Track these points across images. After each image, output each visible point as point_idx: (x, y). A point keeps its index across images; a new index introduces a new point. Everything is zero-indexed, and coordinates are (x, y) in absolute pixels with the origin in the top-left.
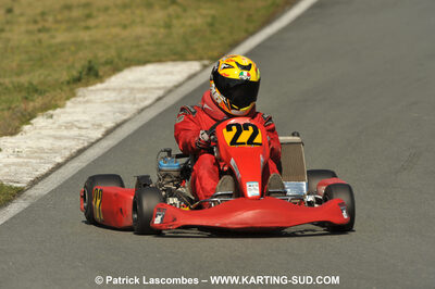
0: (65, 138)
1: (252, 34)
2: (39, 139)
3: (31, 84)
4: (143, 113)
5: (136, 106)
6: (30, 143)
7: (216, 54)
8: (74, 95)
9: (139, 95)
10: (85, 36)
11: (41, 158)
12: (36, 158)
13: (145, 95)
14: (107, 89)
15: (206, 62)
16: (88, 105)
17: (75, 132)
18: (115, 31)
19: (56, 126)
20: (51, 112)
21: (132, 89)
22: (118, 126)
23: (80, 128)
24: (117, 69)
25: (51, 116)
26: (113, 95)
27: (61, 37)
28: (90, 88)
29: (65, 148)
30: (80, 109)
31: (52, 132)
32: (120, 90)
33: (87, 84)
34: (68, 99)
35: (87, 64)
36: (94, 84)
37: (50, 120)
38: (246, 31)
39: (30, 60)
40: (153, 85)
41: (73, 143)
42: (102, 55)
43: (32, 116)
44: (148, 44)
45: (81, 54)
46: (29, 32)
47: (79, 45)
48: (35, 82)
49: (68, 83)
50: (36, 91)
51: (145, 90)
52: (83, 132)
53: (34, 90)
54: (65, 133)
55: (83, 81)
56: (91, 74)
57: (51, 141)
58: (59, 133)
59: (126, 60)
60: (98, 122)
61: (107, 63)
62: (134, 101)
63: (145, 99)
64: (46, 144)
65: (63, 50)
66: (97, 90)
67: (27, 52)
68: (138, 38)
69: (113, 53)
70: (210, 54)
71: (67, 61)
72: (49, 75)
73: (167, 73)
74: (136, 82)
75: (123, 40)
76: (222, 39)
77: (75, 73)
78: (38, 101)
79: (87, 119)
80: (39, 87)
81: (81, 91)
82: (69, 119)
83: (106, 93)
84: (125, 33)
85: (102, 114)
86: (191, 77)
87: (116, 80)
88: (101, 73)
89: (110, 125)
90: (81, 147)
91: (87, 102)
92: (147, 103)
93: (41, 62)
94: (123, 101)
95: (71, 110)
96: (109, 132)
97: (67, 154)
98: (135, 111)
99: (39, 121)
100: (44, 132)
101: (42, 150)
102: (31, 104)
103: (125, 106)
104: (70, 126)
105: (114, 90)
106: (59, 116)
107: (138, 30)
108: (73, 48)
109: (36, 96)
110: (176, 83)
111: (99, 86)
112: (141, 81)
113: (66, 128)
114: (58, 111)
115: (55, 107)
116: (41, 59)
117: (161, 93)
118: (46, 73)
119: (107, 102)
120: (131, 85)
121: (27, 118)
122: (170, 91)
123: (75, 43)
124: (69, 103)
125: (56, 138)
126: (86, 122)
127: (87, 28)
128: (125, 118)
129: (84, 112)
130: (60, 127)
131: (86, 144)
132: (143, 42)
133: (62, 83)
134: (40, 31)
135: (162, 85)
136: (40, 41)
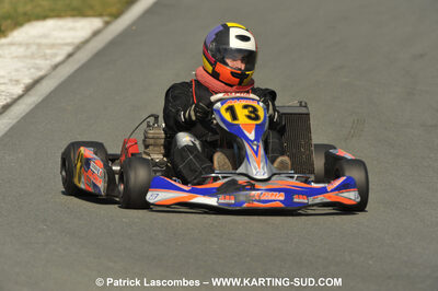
4: (58, 70)
5: (48, 62)
9: (48, 51)
13: (54, 51)
14: (13, 44)
15: (107, 19)
21: (39, 45)
22: (37, 82)
24: (17, 24)
26: (21, 50)
32: (28, 45)
40: (59, 41)
51: (53, 46)
52: (3, 88)
60: (14, 78)
62: (45, 57)
63: (55, 55)
73: (71, 29)
74: (41, 37)
83: (13, 48)
85: (16, 70)
86: (96, 34)
88: (3, 28)
89: (28, 81)
90: (4, 103)
92: (59, 59)
94: (32, 56)
96: (29, 89)
98: (49, 67)
103: (38, 62)
105: (20, 44)
110: (83, 40)
112: (45, 36)
117: (69, 49)
119: (17, 57)
122: (78, 48)
126: (3, 77)
128: (41, 73)
131: (9, 100)
135: (69, 41)
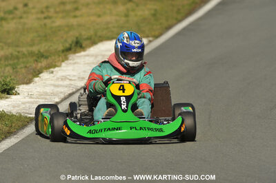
0: (61, 86)
1: (179, 21)
2: (45, 86)
3: (39, 52)
6: (39, 89)
7: (157, 33)
8: (67, 59)
10: (74, 21)
11: (46, 99)
12: (42, 98)
14: (88, 55)
15: (151, 39)
16: (76, 65)
17: (67, 82)
18: (92, 18)
19: (55, 78)
20: (52, 69)
23: (70, 80)
24: (94, 43)
25: (52, 72)
26: (91, 59)
27: (59, 22)
28: (77, 55)
29: (61, 93)
30: (70, 68)
31: (53, 82)
32: (96, 56)
33: (75, 52)
34: (63, 61)
35: (75, 39)
36: (80, 52)
37: (51, 75)
38: (176, 19)
39: (39, 36)
41: (66, 89)
42: (85, 34)
43: (40, 72)
44: (114, 27)
45: (71, 33)
46: (38, 19)
47: (70, 27)
48: (42, 51)
49: (63, 51)
50: (42, 56)
52: (72, 82)
53: (41, 56)
54: (61, 83)
55: (73, 50)
56: (78, 45)
57: (52, 88)
58: (57, 83)
59: (100, 37)
60: (82, 76)
61: (87, 39)
64: (49, 90)
65: (59, 30)
66: (82, 56)
67: (37, 32)
68: (108, 23)
69: (92, 32)
70: (153, 33)
71: (62, 37)
72: (51, 46)
74: (106, 51)
75: (98, 24)
76: (161, 24)
77: (67, 45)
78: (44, 63)
79: (75, 74)
80: (45, 54)
81: (71, 56)
82: (64, 74)
83: (87, 58)
84: (99, 20)
85: (85, 71)
87: (93, 50)
88: (84, 45)
90: (71, 92)
91: (75, 63)
93: (46, 38)
95: (65, 69)
97: (62, 96)
99: (45, 75)
100: (48, 82)
101: (46, 94)
102: (40, 64)
104: (64, 78)
105: (92, 56)
106: (57, 72)
107: (108, 18)
108: (66, 29)
109: (42, 59)
111: (83, 53)
113: (62, 79)
114: (57, 69)
115: (55, 66)
116: (46, 36)
118: (49, 44)
119: (88, 63)
120: (103, 53)
121: (37, 73)
123: (68, 26)
124: (63, 64)
125: (55, 86)
126: (74, 76)
127: (75, 17)
129: (73, 70)
130: (58, 79)
131: (74, 90)
132: (110, 26)
133: (59, 51)
134: (45, 18)
136: (45, 25)
